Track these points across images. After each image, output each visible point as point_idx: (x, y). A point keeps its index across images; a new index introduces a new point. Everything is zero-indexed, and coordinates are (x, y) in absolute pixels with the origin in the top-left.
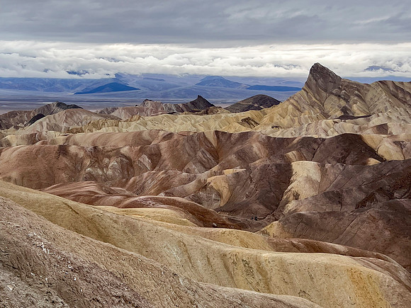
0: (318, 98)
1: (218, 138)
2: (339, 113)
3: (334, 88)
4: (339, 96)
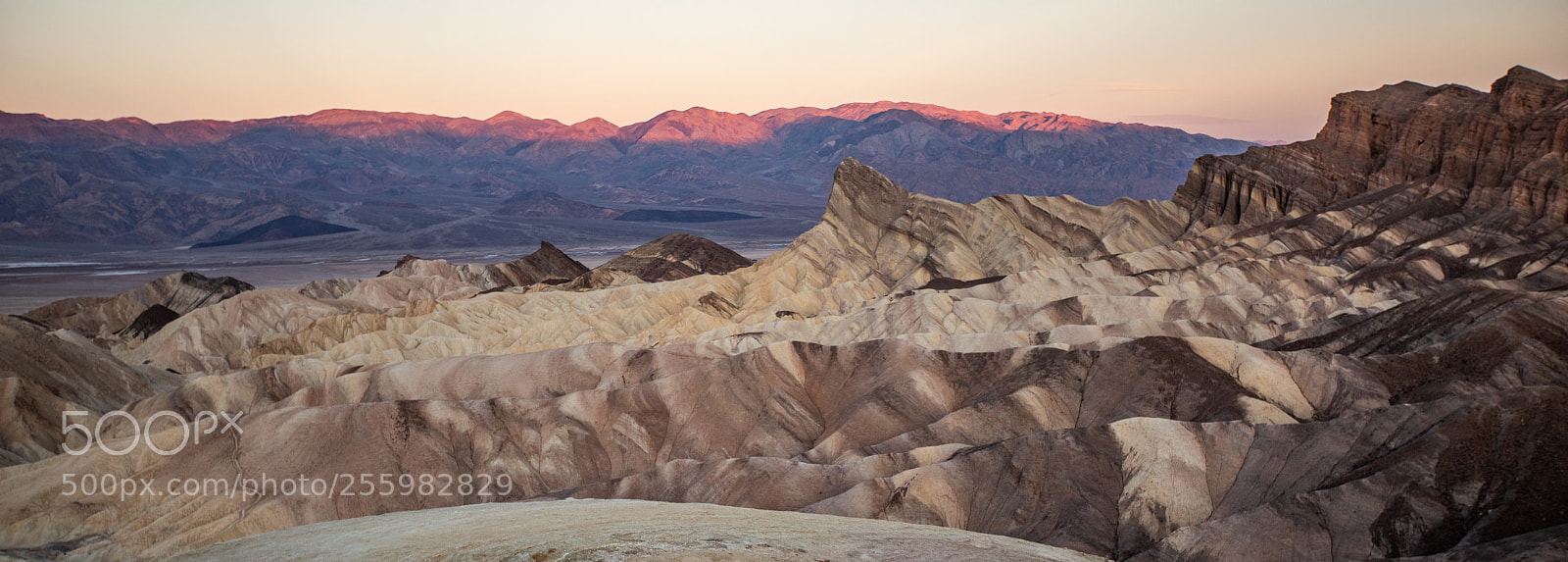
0: (861, 239)
1: (804, 358)
2: (921, 277)
3: (896, 216)
4: (911, 236)
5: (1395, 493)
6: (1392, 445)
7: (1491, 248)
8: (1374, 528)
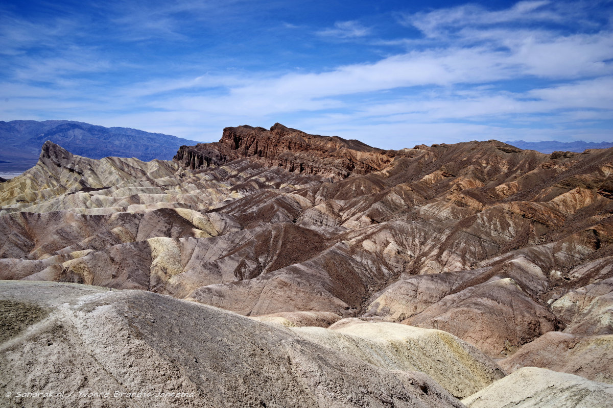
3: (67, 164)
4: (74, 171)
5: (242, 259)
6: (241, 243)
7: (272, 179)
8: (235, 271)
